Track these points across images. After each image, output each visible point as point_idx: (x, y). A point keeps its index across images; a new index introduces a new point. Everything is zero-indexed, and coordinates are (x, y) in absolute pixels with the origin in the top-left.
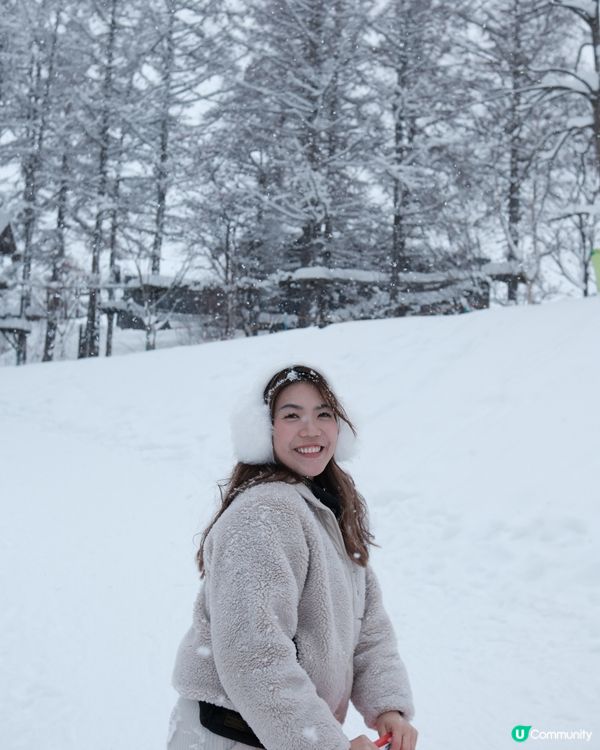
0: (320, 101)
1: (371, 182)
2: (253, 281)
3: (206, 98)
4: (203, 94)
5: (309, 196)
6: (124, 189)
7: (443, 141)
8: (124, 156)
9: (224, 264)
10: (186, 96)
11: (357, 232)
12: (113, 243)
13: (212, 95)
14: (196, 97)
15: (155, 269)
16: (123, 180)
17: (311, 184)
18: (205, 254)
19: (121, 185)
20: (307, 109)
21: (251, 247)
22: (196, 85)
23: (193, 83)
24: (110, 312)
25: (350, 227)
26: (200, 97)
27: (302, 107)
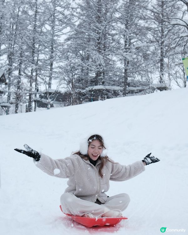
0: (101, 34)
1: (117, 60)
2: (80, 90)
3: (65, 34)
4: (64, 33)
5: (98, 63)
6: (40, 63)
7: (140, 46)
8: (40, 52)
9: (71, 86)
10: (59, 33)
11: (112, 76)
12: (36, 80)
13: (67, 33)
14: (62, 34)
15: (49, 87)
16: (39, 60)
17: (99, 59)
18: (65, 83)
19: (39, 62)
20: (97, 36)
21: (79, 80)
22: (62, 30)
23: (61, 29)
24: (35, 101)
25: (110, 74)
26: (64, 34)
27: (95, 36)
